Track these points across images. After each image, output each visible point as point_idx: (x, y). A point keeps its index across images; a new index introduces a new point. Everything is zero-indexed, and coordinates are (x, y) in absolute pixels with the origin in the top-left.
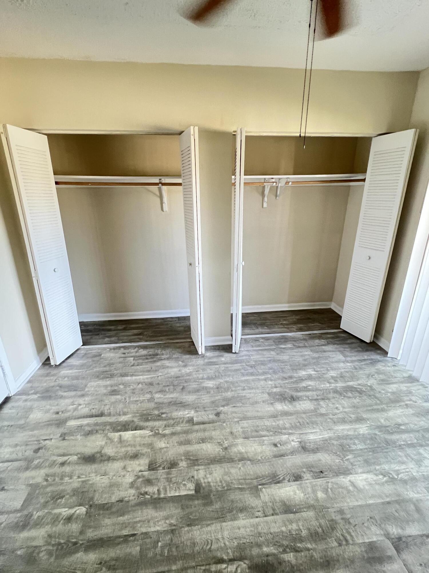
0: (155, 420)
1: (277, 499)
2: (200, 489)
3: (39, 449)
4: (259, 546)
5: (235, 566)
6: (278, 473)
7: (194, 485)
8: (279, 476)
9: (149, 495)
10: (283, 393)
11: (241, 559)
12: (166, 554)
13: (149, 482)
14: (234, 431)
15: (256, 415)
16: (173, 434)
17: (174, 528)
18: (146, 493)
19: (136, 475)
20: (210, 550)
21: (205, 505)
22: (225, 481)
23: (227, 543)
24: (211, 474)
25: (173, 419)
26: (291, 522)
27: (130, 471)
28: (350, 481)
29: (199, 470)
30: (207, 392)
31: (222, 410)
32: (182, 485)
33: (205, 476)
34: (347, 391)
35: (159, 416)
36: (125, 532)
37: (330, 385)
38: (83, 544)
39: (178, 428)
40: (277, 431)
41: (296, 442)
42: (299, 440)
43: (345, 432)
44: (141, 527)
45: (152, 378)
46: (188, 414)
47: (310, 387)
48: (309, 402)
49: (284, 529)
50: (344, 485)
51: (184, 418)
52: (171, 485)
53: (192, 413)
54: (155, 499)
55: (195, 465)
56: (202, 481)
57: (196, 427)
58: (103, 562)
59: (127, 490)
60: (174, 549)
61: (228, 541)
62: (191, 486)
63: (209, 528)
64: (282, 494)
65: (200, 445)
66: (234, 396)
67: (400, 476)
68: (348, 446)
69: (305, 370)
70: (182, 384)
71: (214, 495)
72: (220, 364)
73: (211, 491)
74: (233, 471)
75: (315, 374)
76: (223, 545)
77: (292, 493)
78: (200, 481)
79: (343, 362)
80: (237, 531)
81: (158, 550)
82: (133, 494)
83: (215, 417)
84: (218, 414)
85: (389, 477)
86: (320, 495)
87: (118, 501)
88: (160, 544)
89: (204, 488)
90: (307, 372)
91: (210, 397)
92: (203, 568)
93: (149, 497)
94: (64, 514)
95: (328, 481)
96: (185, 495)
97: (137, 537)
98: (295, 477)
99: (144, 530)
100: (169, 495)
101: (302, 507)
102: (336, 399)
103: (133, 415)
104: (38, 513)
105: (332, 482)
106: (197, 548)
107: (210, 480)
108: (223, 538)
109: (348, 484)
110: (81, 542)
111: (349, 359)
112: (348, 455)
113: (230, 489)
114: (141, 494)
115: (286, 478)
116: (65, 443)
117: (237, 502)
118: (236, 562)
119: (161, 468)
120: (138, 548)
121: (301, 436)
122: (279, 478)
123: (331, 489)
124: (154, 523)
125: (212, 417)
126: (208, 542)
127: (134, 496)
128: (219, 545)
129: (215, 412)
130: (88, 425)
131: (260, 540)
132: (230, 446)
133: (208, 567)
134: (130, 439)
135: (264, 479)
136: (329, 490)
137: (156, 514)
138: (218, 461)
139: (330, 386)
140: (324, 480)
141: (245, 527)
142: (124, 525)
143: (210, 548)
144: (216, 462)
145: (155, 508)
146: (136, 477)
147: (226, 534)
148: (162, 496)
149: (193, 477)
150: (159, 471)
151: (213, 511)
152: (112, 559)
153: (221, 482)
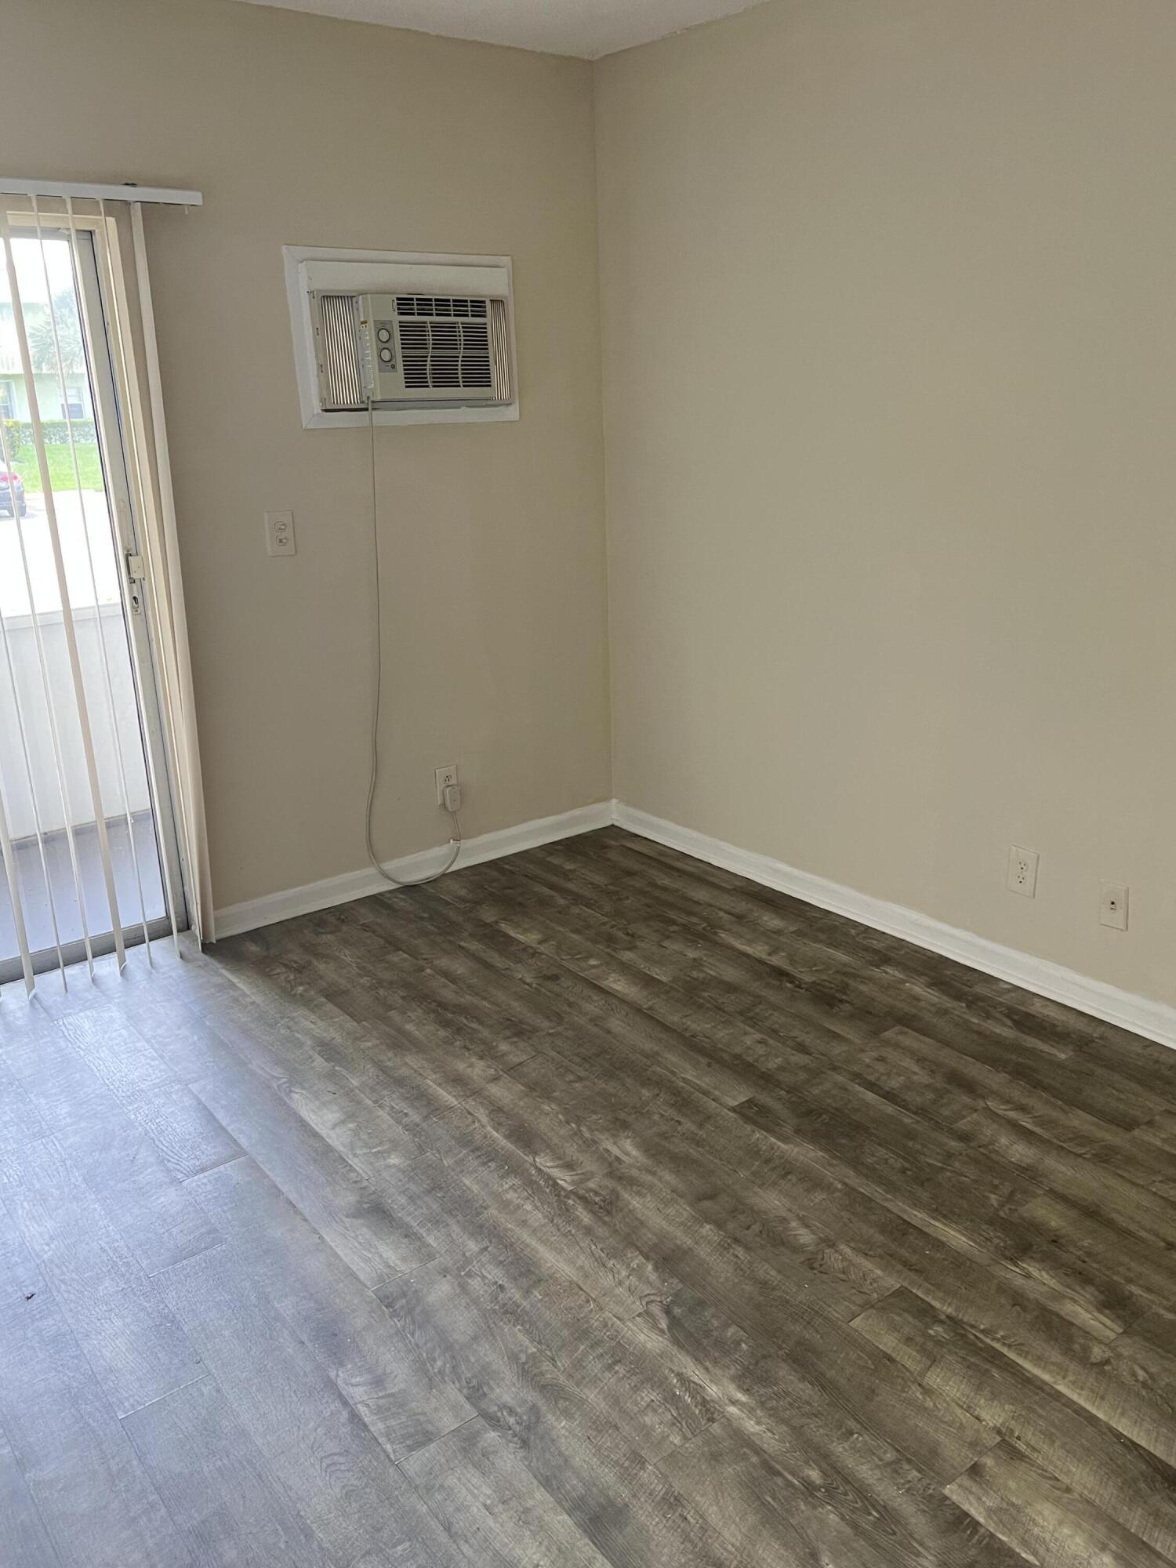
5: (353, 1391)
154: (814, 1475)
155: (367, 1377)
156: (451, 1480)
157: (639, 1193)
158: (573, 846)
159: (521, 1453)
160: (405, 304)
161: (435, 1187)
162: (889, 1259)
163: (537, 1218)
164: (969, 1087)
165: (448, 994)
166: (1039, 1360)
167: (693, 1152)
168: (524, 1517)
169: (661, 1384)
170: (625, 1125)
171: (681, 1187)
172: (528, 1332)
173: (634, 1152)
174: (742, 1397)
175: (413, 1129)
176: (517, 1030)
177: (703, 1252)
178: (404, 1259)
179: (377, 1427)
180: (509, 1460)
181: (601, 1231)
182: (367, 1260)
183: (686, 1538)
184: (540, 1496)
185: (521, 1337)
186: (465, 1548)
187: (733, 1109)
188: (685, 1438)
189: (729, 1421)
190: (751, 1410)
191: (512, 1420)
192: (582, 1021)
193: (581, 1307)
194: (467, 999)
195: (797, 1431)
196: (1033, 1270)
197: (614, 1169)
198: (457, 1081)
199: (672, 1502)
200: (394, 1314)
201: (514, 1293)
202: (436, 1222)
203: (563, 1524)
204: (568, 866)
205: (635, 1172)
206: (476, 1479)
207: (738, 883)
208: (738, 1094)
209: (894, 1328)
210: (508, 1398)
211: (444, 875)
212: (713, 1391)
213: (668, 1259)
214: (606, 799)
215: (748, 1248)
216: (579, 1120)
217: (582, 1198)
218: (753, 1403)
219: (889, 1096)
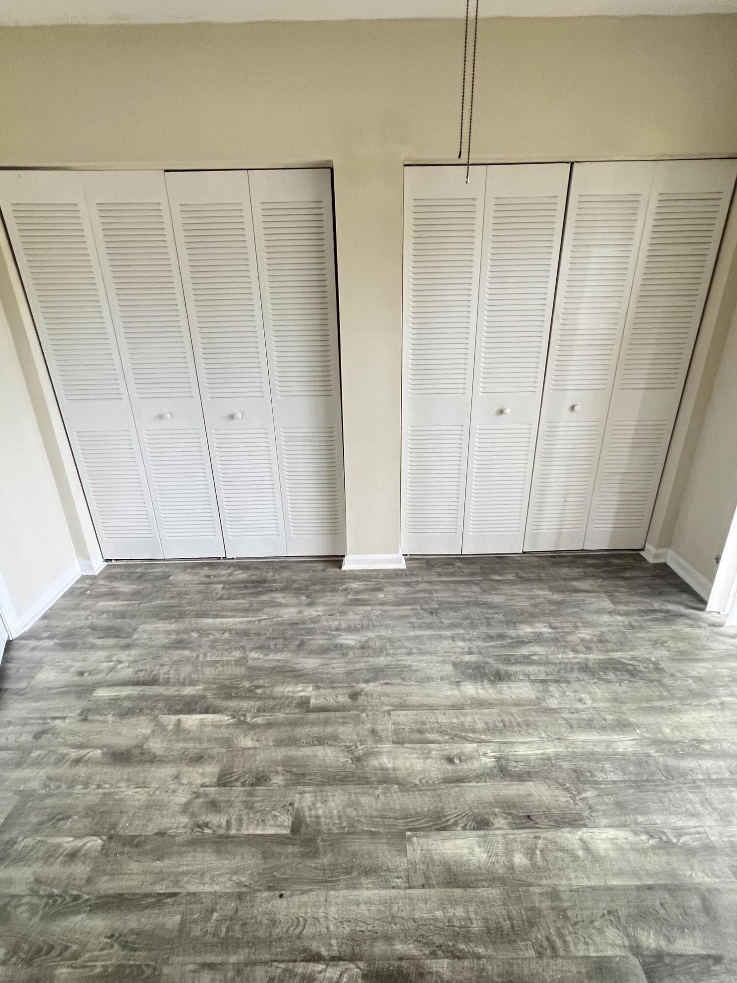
0: (242, 698)
1: (436, 858)
2: (300, 826)
3: (43, 732)
4: (388, 939)
6: (447, 811)
7: (291, 819)
8: (448, 818)
9: (210, 828)
10: (483, 665)
11: (353, 958)
12: (222, 935)
13: (214, 806)
14: (379, 728)
15: (425, 703)
16: (269, 725)
17: (244, 890)
18: (206, 825)
19: (194, 792)
20: (299, 937)
21: (304, 855)
22: (348, 817)
23: (332, 928)
24: (324, 802)
25: (274, 698)
26: (454, 903)
27: (186, 783)
28: (581, 839)
29: (305, 792)
30: (343, 654)
31: (362, 690)
32: (269, 817)
33: (314, 804)
34: (607, 668)
35: (250, 690)
36: (160, 888)
37: (576, 655)
38: (88, 900)
39: (280, 716)
40: (458, 734)
41: (490, 757)
42: (498, 754)
43: (589, 747)
44: (188, 882)
45: (249, 622)
46: (301, 691)
47: (534, 658)
48: (528, 685)
49: (439, 914)
50: (567, 845)
51: (293, 697)
52: (252, 815)
53: (308, 691)
54: (220, 836)
55: (299, 784)
56: (307, 813)
57: (313, 716)
58: (117, 935)
59: (173, 817)
60: (237, 927)
61: (335, 924)
62: (287, 820)
63: (305, 898)
64: (448, 851)
65: (313, 748)
66: (389, 665)
67: (682, 840)
68: (589, 774)
69: (530, 624)
70: (300, 637)
71: (323, 841)
72: (374, 604)
73: (319, 832)
74: (364, 800)
75: (550, 633)
76: (324, 930)
77: (466, 851)
78: (304, 812)
79: (610, 613)
80: (353, 908)
81: (211, 926)
82: (183, 825)
83: (349, 700)
84: (354, 696)
85: (661, 839)
86: (519, 859)
87: (157, 834)
88: (215, 915)
89: (307, 826)
90: (534, 627)
91: (345, 662)
92: (282, 966)
93: (210, 831)
94: (67, 845)
95: (538, 834)
96: (271, 835)
97: (179, 899)
98: (477, 822)
99: (192, 889)
100: (245, 832)
101: (480, 878)
102: (582, 683)
103: (207, 686)
104: (26, 840)
105: (545, 839)
106: (277, 931)
107: (320, 812)
108: (326, 918)
109: (577, 845)
110: (86, 897)
111: (622, 608)
112: (585, 791)
113: (353, 833)
114: (199, 826)
115: (460, 822)
116: (86, 727)
117: (362, 856)
118: (341, 963)
119: (239, 784)
120: (178, 918)
121: (503, 747)
122: (447, 821)
123: (541, 851)
124: (212, 880)
125: (343, 699)
126: (299, 922)
127: (185, 827)
128: (318, 930)
129: (350, 691)
130: (128, 698)
131: (392, 928)
132: (367, 755)
133: (291, 965)
134: (193, 728)
135: (419, 820)
136: (538, 852)
137: (217, 864)
138: (340, 780)
139: (575, 658)
140: (531, 833)
141: (368, 902)
142: (161, 876)
143: (301, 933)
144: (337, 782)
145: (218, 852)
146: (194, 795)
147: (333, 911)
148: (233, 832)
149: (291, 804)
150: (234, 788)
151: (316, 868)
152: (132, 931)
153: (340, 817)
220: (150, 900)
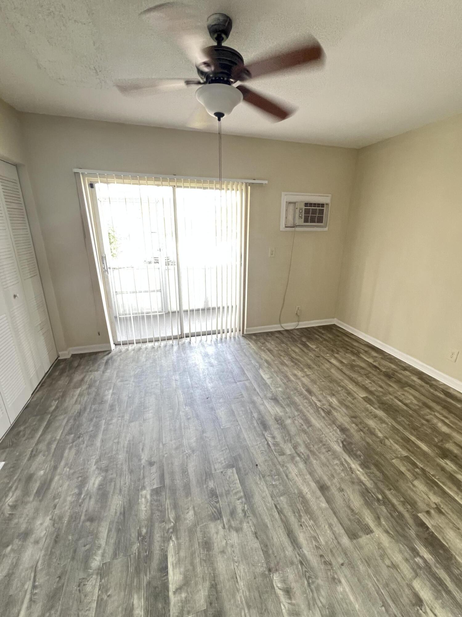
1: (228, 419)
2: (231, 465)
4: (255, 428)
5: (268, 438)
7: (228, 470)
12: (277, 477)
13: (233, 513)
14: (174, 446)
15: (157, 431)
16: (175, 506)
18: (243, 510)
19: (229, 530)
20: (266, 451)
21: (241, 460)
22: (221, 448)
23: (259, 443)
25: (152, 514)
28: (211, 388)
29: (215, 469)
30: (111, 481)
31: (147, 461)
32: (230, 480)
33: (220, 463)
34: (139, 377)
36: (277, 515)
39: (168, 503)
40: (175, 417)
42: (184, 405)
46: (145, 498)
47: (130, 395)
48: (147, 397)
50: (214, 391)
51: (151, 501)
52: (232, 489)
53: (146, 493)
54: (246, 499)
57: (167, 482)
59: (245, 534)
64: (224, 416)
65: (190, 474)
66: (127, 451)
69: (104, 396)
70: (80, 524)
71: (233, 454)
72: (52, 475)
73: (230, 457)
74: (213, 444)
76: (261, 445)
77: (223, 412)
78: (224, 466)
79: (104, 373)
83: (154, 466)
84: (151, 464)
86: (221, 401)
89: (230, 462)
90: (108, 395)
91: (120, 477)
93: (246, 506)
96: (238, 475)
97: (276, 503)
98: (212, 410)
99: (270, 499)
100: (240, 488)
101: (230, 409)
102: (147, 384)
106: (268, 459)
107: (222, 459)
108: (257, 445)
111: (101, 369)
113: (227, 444)
114: (245, 514)
115: (213, 414)
117: (234, 440)
120: (282, 498)
121: (181, 405)
122: (214, 418)
124: (263, 492)
125: (154, 469)
126: (262, 453)
127: (248, 522)
129: (147, 467)
131: (252, 427)
132: (191, 448)
133: (274, 451)
134: (182, 569)
135: (216, 425)
136: (218, 397)
137: (257, 494)
140: (212, 398)
141: (248, 434)
144: (207, 456)
145: (252, 496)
148: (242, 494)
149: (222, 472)
150: (221, 506)
151: (244, 453)
153: (222, 451)
154: (380, 497)
155: (271, 436)
156: (288, 465)
157: (337, 412)
158: (324, 327)
159: (304, 465)
160: (306, 205)
161: (288, 398)
162: (403, 447)
163: (312, 411)
164: (430, 408)
165: (294, 355)
166: (450, 488)
167: (351, 406)
168: (304, 480)
169: (340, 460)
170: (334, 395)
171: (347, 413)
172: (308, 437)
173: (336, 402)
174: (361, 470)
175: (284, 383)
176: (309, 367)
177: (352, 431)
178: (281, 412)
179: (273, 448)
180: (301, 465)
181: (327, 418)
182: (273, 410)
183: (344, 500)
184: (308, 477)
185: (306, 438)
186: (291, 483)
187: (362, 398)
188: (345, 476)
189: (357, 475)
190: (363, 474)
191: (303, 456)
192: (325, 368)
193: (321, 435)
194: (298, 357)
195: (376, 484)
196: (448, 462)
197: (330, 405)
198: (295, 375)
199: (341, 490)
200: (278, 424)
201: (305, 427)
202: (288, 405)
203: (313, 485)
204: (323, 332)
205: (336, 407)
206: (294, 467)
207: (365, 343)
208: (363, 394)
209: (404, 465)
210: (302, 451)
211: (295, 329)
212: (353, 466)
213: (343, 430)
214: (333, 318)
215: (364, 433)
216: (322, 391)
217: (322, 409)
218: (364, 473)
219: (406, 405)
220: (283, 517)
